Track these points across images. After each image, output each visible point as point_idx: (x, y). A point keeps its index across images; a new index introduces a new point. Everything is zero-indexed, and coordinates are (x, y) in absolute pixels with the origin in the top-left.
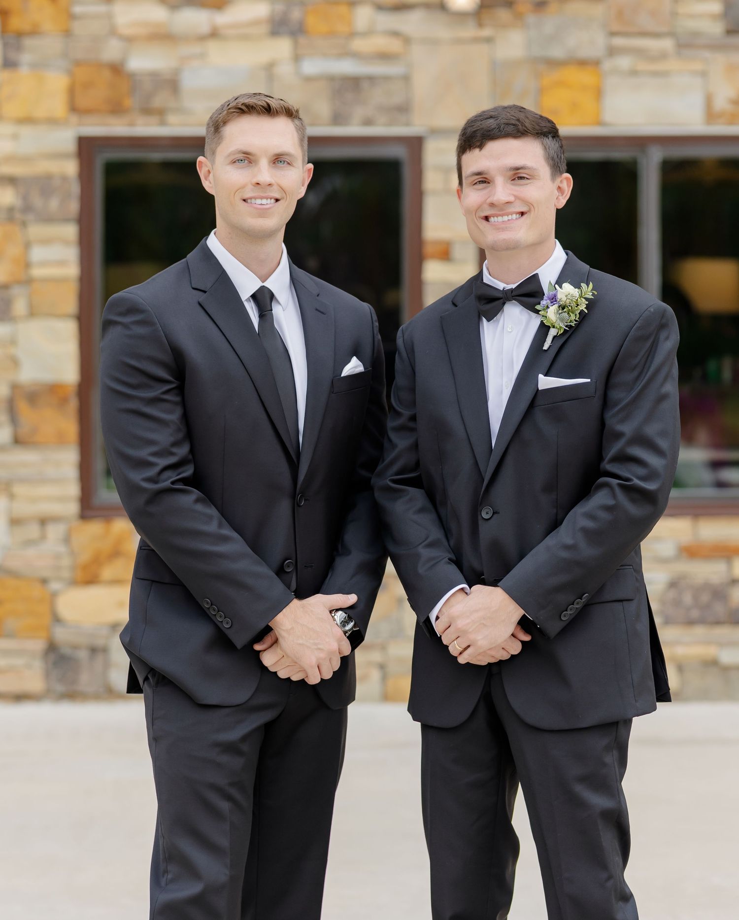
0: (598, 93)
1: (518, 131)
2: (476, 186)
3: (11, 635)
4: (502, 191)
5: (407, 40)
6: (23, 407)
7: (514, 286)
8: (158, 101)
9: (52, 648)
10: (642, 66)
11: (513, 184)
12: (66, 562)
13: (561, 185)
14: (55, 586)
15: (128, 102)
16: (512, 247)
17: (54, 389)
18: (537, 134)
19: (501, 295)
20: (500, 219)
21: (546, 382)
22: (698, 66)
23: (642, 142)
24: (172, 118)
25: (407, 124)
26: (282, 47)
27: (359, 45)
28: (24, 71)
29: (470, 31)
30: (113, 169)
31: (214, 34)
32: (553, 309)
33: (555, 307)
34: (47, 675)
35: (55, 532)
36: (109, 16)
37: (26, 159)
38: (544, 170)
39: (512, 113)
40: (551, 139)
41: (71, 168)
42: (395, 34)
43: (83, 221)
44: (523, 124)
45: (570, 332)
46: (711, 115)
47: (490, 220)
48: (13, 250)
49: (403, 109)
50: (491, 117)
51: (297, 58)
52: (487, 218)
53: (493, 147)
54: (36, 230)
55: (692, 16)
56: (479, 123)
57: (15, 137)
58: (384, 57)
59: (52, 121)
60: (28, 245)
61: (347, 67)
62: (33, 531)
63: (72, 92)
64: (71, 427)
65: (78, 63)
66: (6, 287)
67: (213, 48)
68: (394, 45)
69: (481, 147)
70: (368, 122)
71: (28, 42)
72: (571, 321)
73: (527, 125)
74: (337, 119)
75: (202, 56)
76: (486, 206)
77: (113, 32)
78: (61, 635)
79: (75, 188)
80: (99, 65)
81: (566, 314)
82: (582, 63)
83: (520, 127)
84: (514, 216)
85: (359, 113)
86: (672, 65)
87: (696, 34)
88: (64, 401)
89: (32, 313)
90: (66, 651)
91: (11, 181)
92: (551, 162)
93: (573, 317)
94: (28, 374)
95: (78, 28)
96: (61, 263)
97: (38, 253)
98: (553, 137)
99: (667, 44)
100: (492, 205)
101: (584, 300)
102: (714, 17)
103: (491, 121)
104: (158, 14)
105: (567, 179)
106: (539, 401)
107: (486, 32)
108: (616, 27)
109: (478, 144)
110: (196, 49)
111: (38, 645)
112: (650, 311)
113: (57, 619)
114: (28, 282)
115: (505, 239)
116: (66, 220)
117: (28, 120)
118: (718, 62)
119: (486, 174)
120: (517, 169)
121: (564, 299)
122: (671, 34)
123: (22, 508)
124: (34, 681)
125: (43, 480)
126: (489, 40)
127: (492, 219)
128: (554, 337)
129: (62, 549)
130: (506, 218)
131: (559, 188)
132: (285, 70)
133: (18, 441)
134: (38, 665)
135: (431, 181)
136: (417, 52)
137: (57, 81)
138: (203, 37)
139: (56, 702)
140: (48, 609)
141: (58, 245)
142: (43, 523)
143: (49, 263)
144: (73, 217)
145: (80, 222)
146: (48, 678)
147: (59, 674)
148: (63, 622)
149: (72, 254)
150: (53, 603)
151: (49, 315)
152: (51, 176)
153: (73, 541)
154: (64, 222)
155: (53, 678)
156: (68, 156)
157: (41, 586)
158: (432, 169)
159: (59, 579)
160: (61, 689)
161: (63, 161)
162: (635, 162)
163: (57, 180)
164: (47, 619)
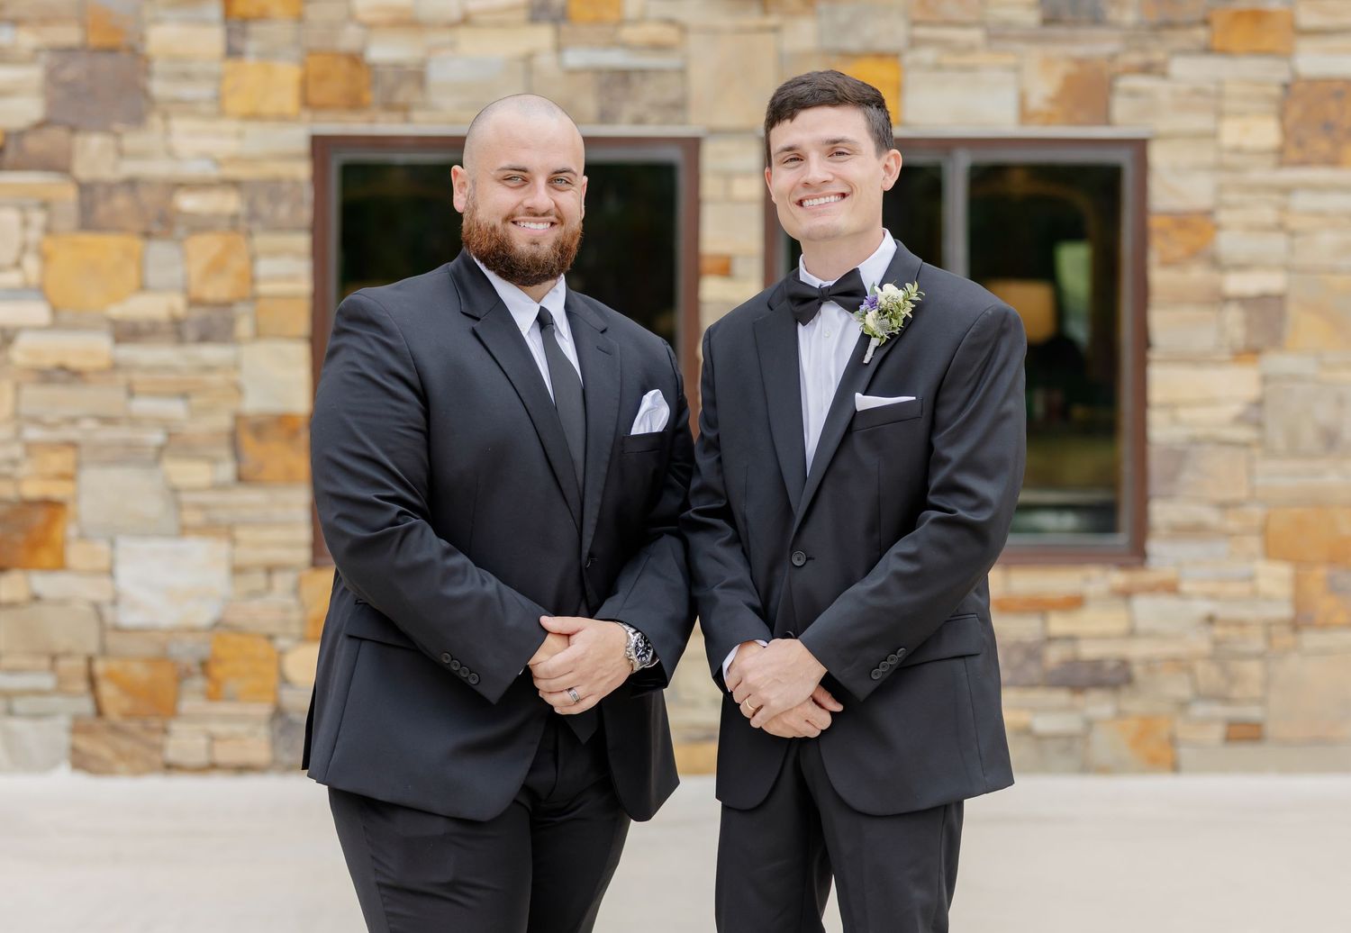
0: (899, 90)
1: (836, 98)
2: (786, 165)
3: (232, 699)
4: (817, 169)
5: (683, 29)
6: (247, 440)
7: (831, 283)
8: (401, 96)
9: (279, 713)
10: (948, 59)
11: (829, 161)
12: (296, 616)
13: (888, 164)
14: (282, 643)
15: (370, 96)
16: (831, 236)
17: (282, 421)
18: (859, 102)
19: (816, 294)
20: (816, 202)
21: (864, 402)
22: (1010, 60)
23: (948, 145)
24: (418, 115)
25: (683, 123)
26: (543, 36)
27: (628, 33)
28: (250, 61)
29: (754, 19)
30: (349, 170)
31: (466, 21)
32: (872, 314)
33: (876, 311)
34: (273, 743)
35: (283, 582)
37: (251, 161)
38: (867, 144)
39: (828, 78)
40: (875, 108)
41: (303, 170)
42: (670, 22)
43: (317, 230)
44: (841, 90)
45: (893, 341)
46: (1025, 115)
47: (804, 204)
48: (237, 263)
49: (678, 107)
50: (804, 83)
51: (559, 48)
52: (800, 203)
53: (807, 117)
54: (262, 241)
55: (1001, 5)
56: (789, 91)
57: (240, 135)
58: (658, 47)
59: (282, 118)
60: (253, 258)
61: (615, 59)
62: (258, 580)
63: (304, 84)
64: (301, 463)
65: (311, 52)
66: (228, 305)
67: (464, 35)
68: (669, 34)
69: (792, 117)
70: (639, 121)
71: (254, 28)
72: (893, 328)
73: (847, 91)
74: (605, 117)
75: (452, 45)
76: (799, 188)
77: (351, 17)
78: (290, 699)
79: (308, 194)
80: (336, 55)
81: (887, 321)
82: (881, 56)
83: (838, 93)
84: (833, 198)
85: (629, 110)
86: (981, 58)
87: (1008, 24)
88: (293, 434)
89: (259, 334)
90: (296, 717)
91: (234, 184)
92: (876, 135)
93: (895, 323)
94: (254, 403)
95: (312, 12)
96: (291, 278)
97: (264, 267)
98: (878, 107)
99: (975, 35)
100: (806, 185)
101: (908, 303)
102: (1030, 5)
103: (804, 87)
105: (895, 156)
106: (858, 425)
107: (772, 20)
108: (918, 16)
109: (789, 114)
110: (444, 37)
111: (264, 710)
112: (987, 314)
113: (285, 680)
114: (255, 298)
115: (822, 226)
116: (296, 229)
117: (253, 116)
118: (1033, 55)
119: (798, 149)
120: (835, 142)
121: (885, 302)
122: (980, 24)
123: (247, 555)
124: (258, 749)
125: (268, 523)
126: (775, 30)
127: (806, 203)
128: (876, 348)
129: (291, 601)
130: (822, 201)
131: (886, 166)
132: (546, 61)
133: (241, 479)
134: (263, 732)
135: (710, 187)
136: (695, 43)
137: (288, 73)
138: (452, 25)
139: (283, 775)
140: (274, 670)
141: (288, 259)
142: (269, 571)
143: (277, 279)
144: (306, 227)
145: (313, 231)
146: (274, 749)
147: (288, 743)
148: (290, 685)
149: (303, 268)
150: (281, 662)
151: (277, 337)
152: (280, 181)
153: (304, 592)
154: (295, 232)
155: (280, 749)
156: (300, 158)
157: (267, 642)
158: (712, 175)
159: (288, 635)
160: (289, 761)
161: (294, 163)
162: (938, 169)
163: (287, 185)
164: (274, 682)
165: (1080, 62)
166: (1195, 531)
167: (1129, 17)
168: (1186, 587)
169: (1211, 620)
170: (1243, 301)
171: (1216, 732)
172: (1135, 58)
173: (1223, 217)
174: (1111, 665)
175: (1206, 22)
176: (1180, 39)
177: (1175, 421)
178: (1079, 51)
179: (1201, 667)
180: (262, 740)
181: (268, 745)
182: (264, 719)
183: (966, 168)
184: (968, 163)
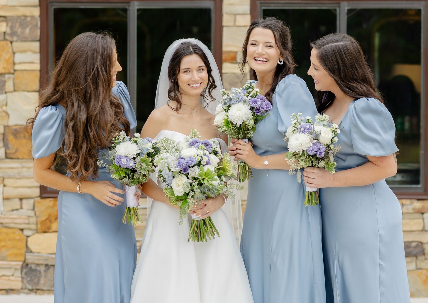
6: (10, 137)
9: (26, 265)
12: (33, 220)
14: (27, 233)
30: (58, 12)
35: (27, 204)
37: (12, 8)
41: (36, 12)
48: (7, 56)
54: (18, 45)
60: (14, 53)
62: (16, 204)
66: (2, 74)
78: (30, 258)
89: (15, 90)
90: (33, 267)
91: (5, 18)
94: (14, 121)
96: (31, 63)
97: (18, 57)
113: (28, 250)
114: (14, 72)
123: (10, 192)
125: (20, 177)
129: (31, 213)
133: (7, 157)
134: (18, 274)
135: (226, 20)
139: (27, 294)
140: (25, 246)
141: (29, 53)
142: (21, 199)
143: (24, 63)
144: (38, 38)
145: (40, 40)
146: (22, 281)
147: (29, 279)
148: (31, 252)
149: (36, 58)
150: (27, 241)
151: (24, 91)
152: (26, 17)
153: (36, 209)
154: (33, 41)
155: (25, 282)
156: (35, 6)
157: (20, 232)
158: (227, 14)
159: (30, 229)
160: (30, 287)
161: (32, 9)
162: (336, 10)
163: (29, 19)
164: (24, 250)
174: (414, 244)
180: (19, 277)
181: (20, 279)
182: (19, 267)
183: (346, 11)
184: (346, 8)
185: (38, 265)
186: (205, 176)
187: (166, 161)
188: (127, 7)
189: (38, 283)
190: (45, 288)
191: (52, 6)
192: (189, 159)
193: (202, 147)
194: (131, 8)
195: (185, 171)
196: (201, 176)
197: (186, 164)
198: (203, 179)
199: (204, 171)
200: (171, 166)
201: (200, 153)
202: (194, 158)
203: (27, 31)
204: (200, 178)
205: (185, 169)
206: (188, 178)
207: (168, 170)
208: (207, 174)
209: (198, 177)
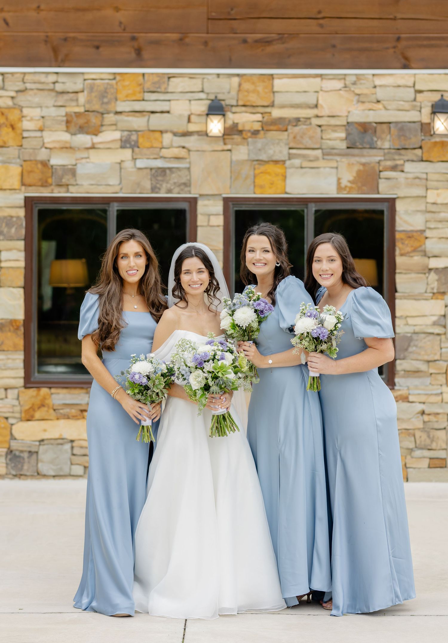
0: (285, 177)
5: (189, 151)
8: (64, 181)
9: (10, 451)
10: (305, 164)
12: (18, 409)
14: (11, 421)
15: (50, 180)
17: (12, 322)
22: (333, 164)
23: (306, 201)
24: (71, 189)
25: (189, 192)
26: (127, 154)
27: (164, 152)
29: (220, 146)
30: (43, 214)
31: (93, 147)
34: (7, 465)
35: (12, 394)
36: (42, 137)
41: (22, 213)
42: (184, 147)
43: (27, 239)
46: (340, 188)
49: (187, 185)
51: (134, 159)
54: (4, 244)
55: (330, 139)
58: (177, 158)
59: (13, 190)
60: (0, 251)
61: (159, 163)
63: (22, 175)
64: (21, 342)
65: (25, 161)
67: (93, 154)
68: (183, 153)
70: (169, 191)
74: (153, 190)
75: (88, 157)
77: (43, 146)
78: (14, 445)
79: (23, 223)
80: (36, 161)
82: (276, 162)
85: (165, 186)
86: (321, 163)
87: (333, 148)
88: (18, 328)
89: (1, 286)
90: (17, 453)
95: (25, 143)
96: (18, 260)
97: (4, 256)
99: (318, 153)
102: (342, 140)
104: (66, 137)
107: (228, 147)
108: (292, 145)
110: (85, 155)
111: (3, 451)
113: (13, 438)
118: (345, 160)
122: (320, 148)
125: (6, 368)
126: (230, 150)
129: (16, 403)
132: (128, 164)
135: (201, 220)
136: (194, 156)
137: (15, 170)
138: (88, 149)
139: (11, 479)
140: (9, 433)
141: (15, 251)
142: (6, 389)
143: (10, 260)
144: (23, 237)
145: (25, 240)
146: (7, 467)
147: (13, 465)
148: (15, 439)
149: (21, 256)
150: (11, 429)
151: (9, 287)
152: (12, 217)
153: (20, 398)
154: (18, 240)
155: (9, 467)
156: (20, 207)
157: (5, 420)
158: (201, 214)
159: (14, 418)
160: (14, 473)
161: (18, 210)
162: (303, 211)
163: (14, 219)
164: (8, 437)
165: (364, 165)
166: (416, 373)
167: (387, 145)
168: (411, 398)
169: (423, 413)
170: (437, 270)
171: (426, 462)
172: (389, 163)
173: (428, 233)
175: (421, 148)
176: (410, 155)
177: (407, 324)
178: (363, 160)
179: (418, 434)
180: (3, 463)
181: (5, 465)
182: (4, 454)
183: (313, 212)
184: (314, 209)
185: (22, 451)
186: (219, 370)
187: (181, 356)
188: (107, 208)
189: (22, 469)
190: (28, 474)
191: (36, 207)
192: (204, 354)
193: (216, 344)
194: (111, 209)
195: (200, 366)
196: (216, 370)
197: (201, 358)
198: (218, 373)
199: (218, 365)
200: (187, 362)
201: (214, 348)
202: (209, 353)
203: (13, 230)
204: (215, 371)
205: (200, 364)
206: (204, 372)
207: (185, 366)
208: (222, 367)
209: (213, 371)
